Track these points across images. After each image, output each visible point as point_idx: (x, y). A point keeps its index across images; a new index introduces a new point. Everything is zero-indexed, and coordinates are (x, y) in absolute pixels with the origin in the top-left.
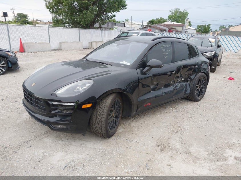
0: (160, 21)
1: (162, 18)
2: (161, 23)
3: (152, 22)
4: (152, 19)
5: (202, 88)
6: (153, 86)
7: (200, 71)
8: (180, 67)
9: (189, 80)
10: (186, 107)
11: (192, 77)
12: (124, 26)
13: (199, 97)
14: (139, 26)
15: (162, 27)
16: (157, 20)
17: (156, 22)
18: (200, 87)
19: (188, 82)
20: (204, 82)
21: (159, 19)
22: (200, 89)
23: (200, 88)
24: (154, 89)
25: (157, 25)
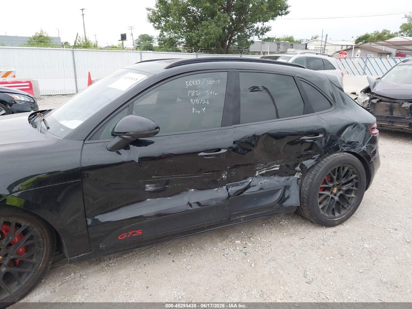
0: (381, 37)
1: (385, 30)
2: (383, 40)
3: (365, 39)
4: (366, 33)
5: (349, 191)
6: (153, 185)
7: (337, 149)
8: (255, 137)
9: (299, 172)
10: (285, 240)
11: (308, 163)
12: (306, 49)
13: (337, 214)
14: (337, 47)
15: (384, 48)
16: (375, 34)
17: (374, 39)
18: (339, 190)
19: (297, 176)
20: (355, 176)
21: (381, 32)
22: (341, 195)
23: (341, 192)
24: (155, 194)
25: (372, 44)
